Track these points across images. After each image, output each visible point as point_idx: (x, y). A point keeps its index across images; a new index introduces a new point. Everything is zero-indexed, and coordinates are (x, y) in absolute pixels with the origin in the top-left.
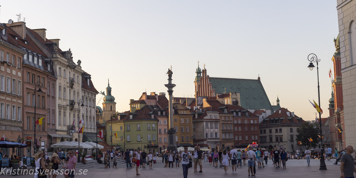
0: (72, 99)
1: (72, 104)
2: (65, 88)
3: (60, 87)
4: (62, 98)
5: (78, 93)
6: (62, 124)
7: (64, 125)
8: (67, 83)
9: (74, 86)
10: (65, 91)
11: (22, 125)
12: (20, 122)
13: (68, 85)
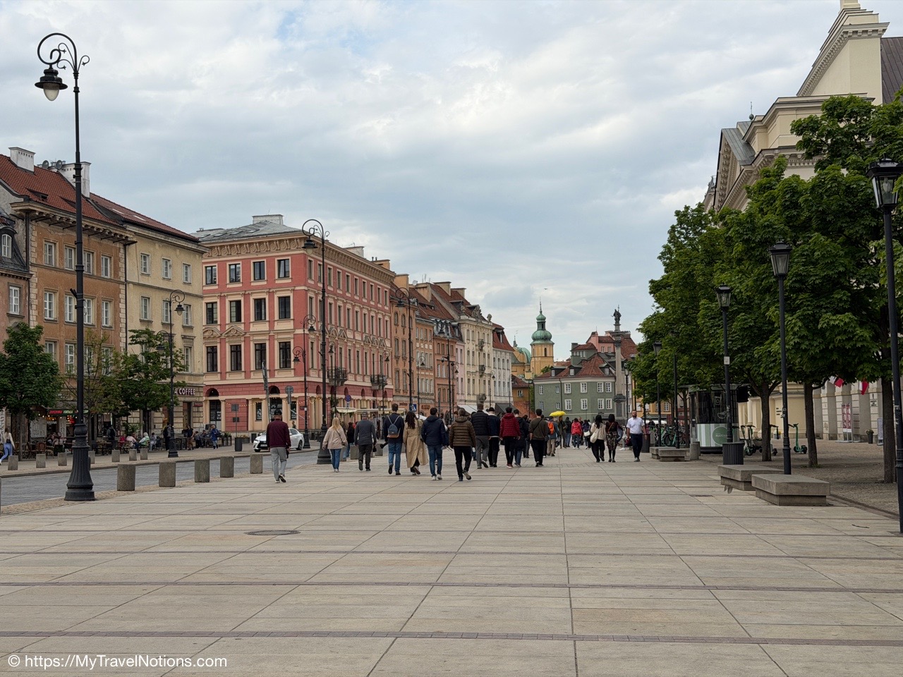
0: (482, 364)
1: (482, 368)
2: (473, 352)
3: (468, 351)
4: (471, 363)
5: (489, 355)
6: (471, 393)
7: (474, 394)
8: (476, 345)
9: (484, 348)
10: (473, 355)
11: (433, 397)
12: (432, 394)
13: (477, 348)
